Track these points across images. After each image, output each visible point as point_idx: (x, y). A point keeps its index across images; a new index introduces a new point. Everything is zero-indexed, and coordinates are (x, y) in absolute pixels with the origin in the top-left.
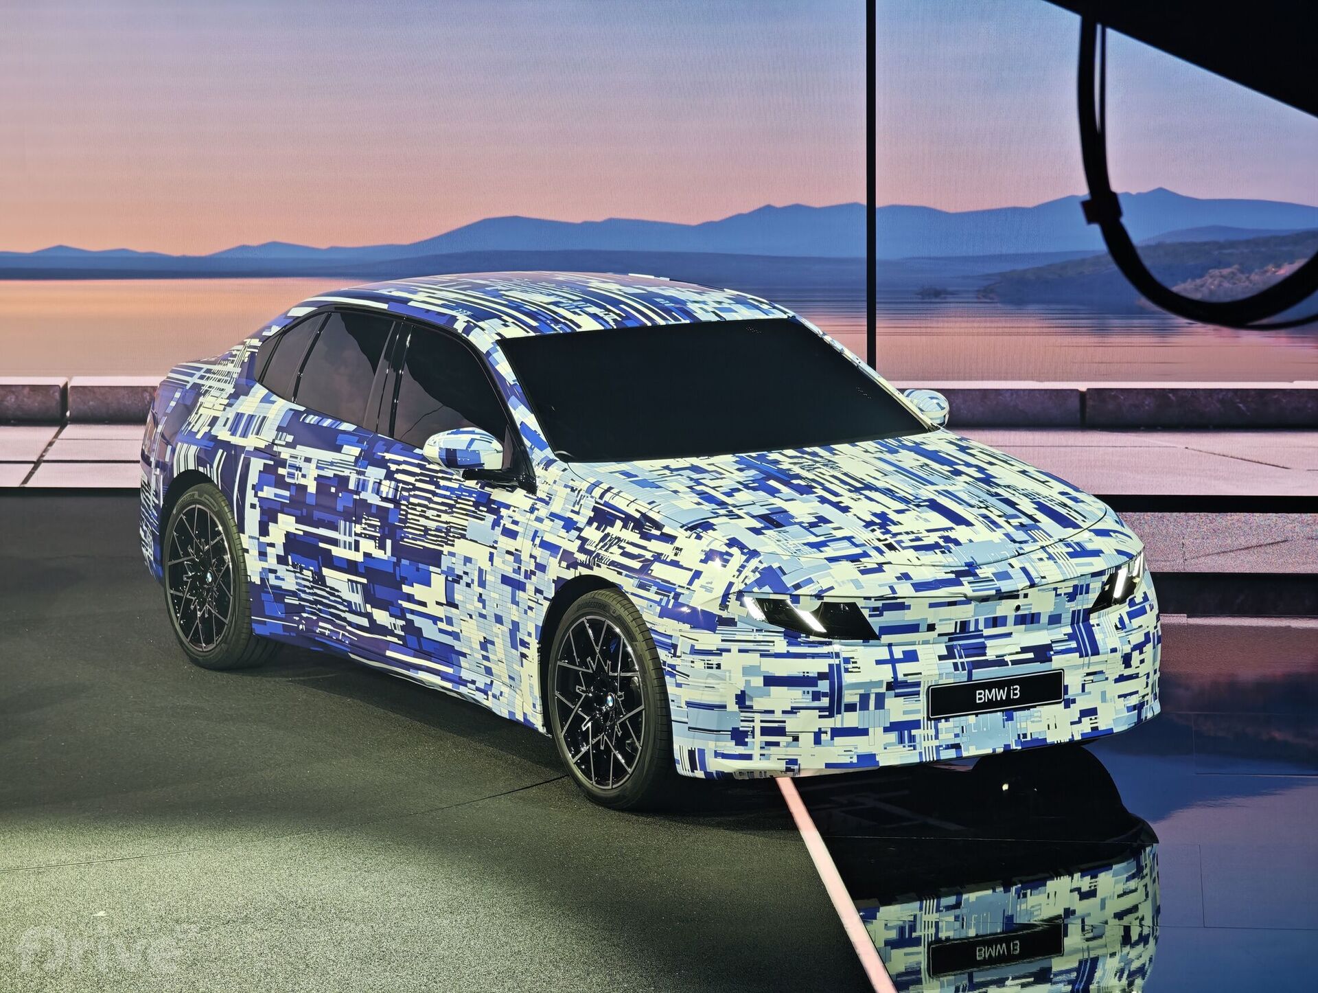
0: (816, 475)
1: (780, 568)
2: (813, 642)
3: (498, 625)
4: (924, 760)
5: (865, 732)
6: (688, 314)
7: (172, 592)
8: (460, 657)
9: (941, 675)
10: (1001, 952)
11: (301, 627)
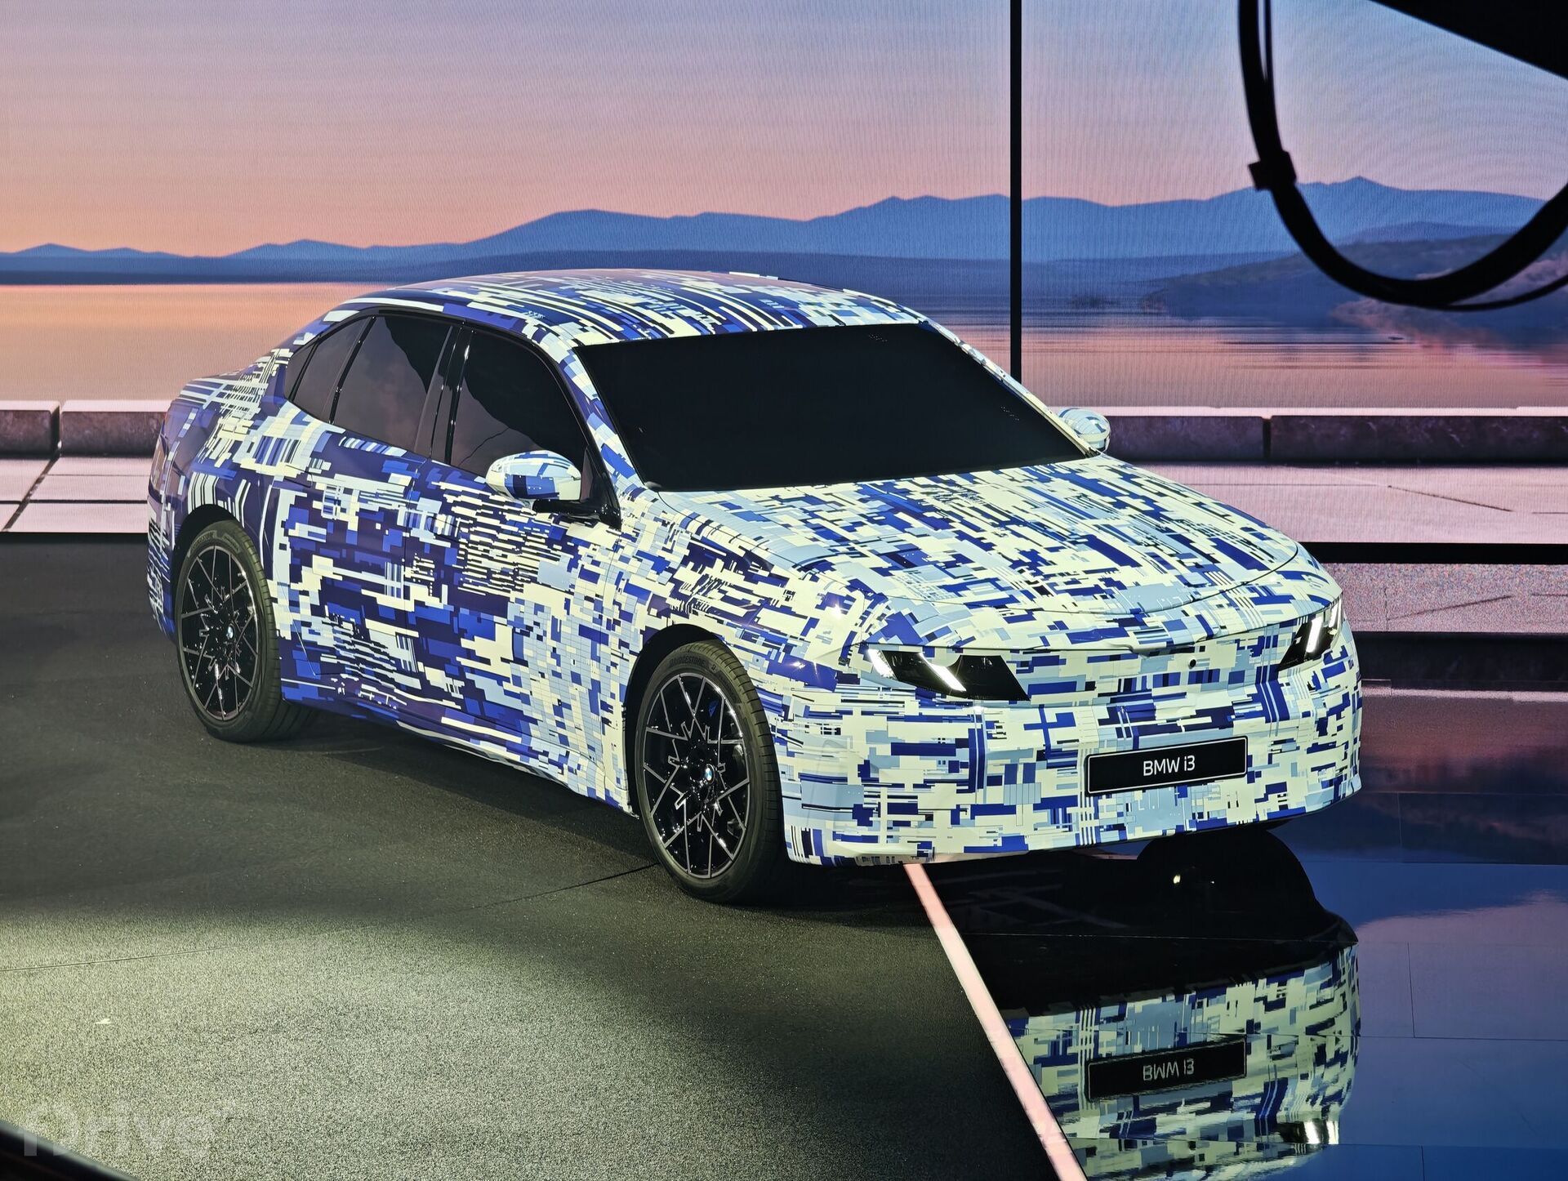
0: (954, 507)
1: (911, 615)
2: (950, 703)
3: (576, 686)
4: (1082, 844)
5: (1011, 810)
6: (801, 318)
7: (185, 650)
8: (530, 724)
9: (1101, 742)
10: (1173, 1072)
11: (340, 690)
